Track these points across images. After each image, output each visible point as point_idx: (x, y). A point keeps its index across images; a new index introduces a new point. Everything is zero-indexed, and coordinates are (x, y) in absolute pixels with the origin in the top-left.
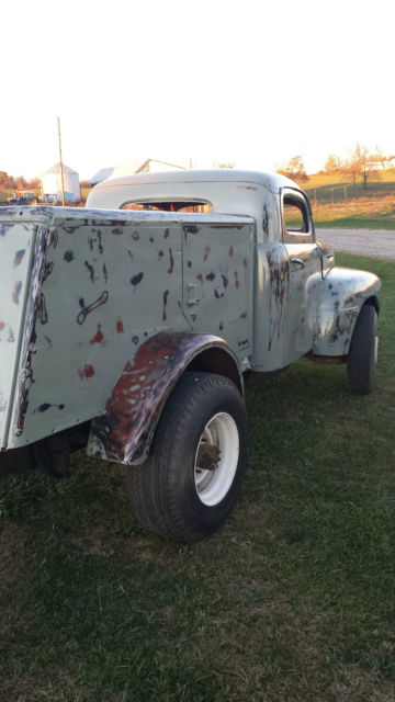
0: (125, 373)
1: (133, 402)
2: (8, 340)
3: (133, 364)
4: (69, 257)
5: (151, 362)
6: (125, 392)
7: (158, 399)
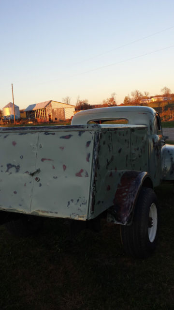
0: (118, 188)
1: (125, 200)
2: (86, 176)
3: (120, 184)
4: (104, 143)
5: (128, 184)
6: (120, 196)
7: (135, 198)
